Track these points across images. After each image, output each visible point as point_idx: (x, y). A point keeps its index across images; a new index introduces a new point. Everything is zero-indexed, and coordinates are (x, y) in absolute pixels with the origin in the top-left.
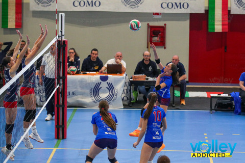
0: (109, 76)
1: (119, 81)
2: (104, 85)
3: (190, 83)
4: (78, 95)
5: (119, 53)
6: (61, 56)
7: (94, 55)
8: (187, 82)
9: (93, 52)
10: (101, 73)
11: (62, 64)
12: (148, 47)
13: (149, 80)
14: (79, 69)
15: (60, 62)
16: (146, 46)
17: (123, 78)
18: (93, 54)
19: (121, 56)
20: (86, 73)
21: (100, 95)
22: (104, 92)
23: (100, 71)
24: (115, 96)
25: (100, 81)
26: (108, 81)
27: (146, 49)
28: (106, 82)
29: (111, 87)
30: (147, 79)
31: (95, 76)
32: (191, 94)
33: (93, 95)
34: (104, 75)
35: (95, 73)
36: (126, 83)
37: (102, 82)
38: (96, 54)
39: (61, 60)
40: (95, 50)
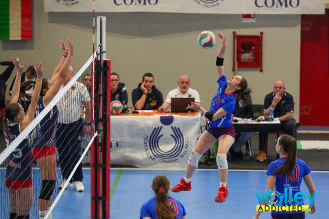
0: (175, 116)
1: (191, 124)
2: (167, 131)
3: (301, 127)
4: (124, 147)
5: (185, 77)
6: (101, 86)
7: (149, 84)
8: (298, 125)
9: (147, 78)
10: (162, 111)
11: (102, 98)
12: (234, 70)
13: (239, 123)
14: (126, 106)
15: (100, 95)
16: (232, 68)
17: (197, 120)
18: (147, 81)
19: (187, 83)
20: (138, 113)
21: (160, 147)
22: (168, 142)
23: (160, 108)
24: (184, 149)
25: (160, 124)
26: (174, 124)
27: (232, 72)
28: (170, 126)
29: (178, 135)
30: (236, 121)
31: (151, 116)
32: (304, 145)
33: (148, 147)
34: (167, 115)
35: (152, 111)
36: (201, 127)
37: (164, 126)
38: (151, 82)
39: (101, 92)
40: (149, 75)
